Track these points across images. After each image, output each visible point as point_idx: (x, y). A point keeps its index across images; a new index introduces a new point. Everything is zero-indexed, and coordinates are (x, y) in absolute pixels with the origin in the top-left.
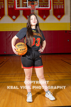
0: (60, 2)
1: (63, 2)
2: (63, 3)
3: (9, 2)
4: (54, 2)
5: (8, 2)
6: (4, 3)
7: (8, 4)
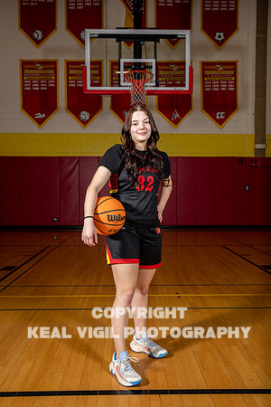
0: (226, 72)
1: (232, 72)
2: (233, 76)
3: (71, 72)
4: (207, 72)
5: (68, 71)
6: (55, 73)
7: (68, 75)
